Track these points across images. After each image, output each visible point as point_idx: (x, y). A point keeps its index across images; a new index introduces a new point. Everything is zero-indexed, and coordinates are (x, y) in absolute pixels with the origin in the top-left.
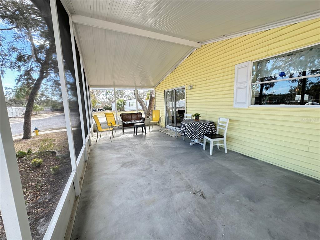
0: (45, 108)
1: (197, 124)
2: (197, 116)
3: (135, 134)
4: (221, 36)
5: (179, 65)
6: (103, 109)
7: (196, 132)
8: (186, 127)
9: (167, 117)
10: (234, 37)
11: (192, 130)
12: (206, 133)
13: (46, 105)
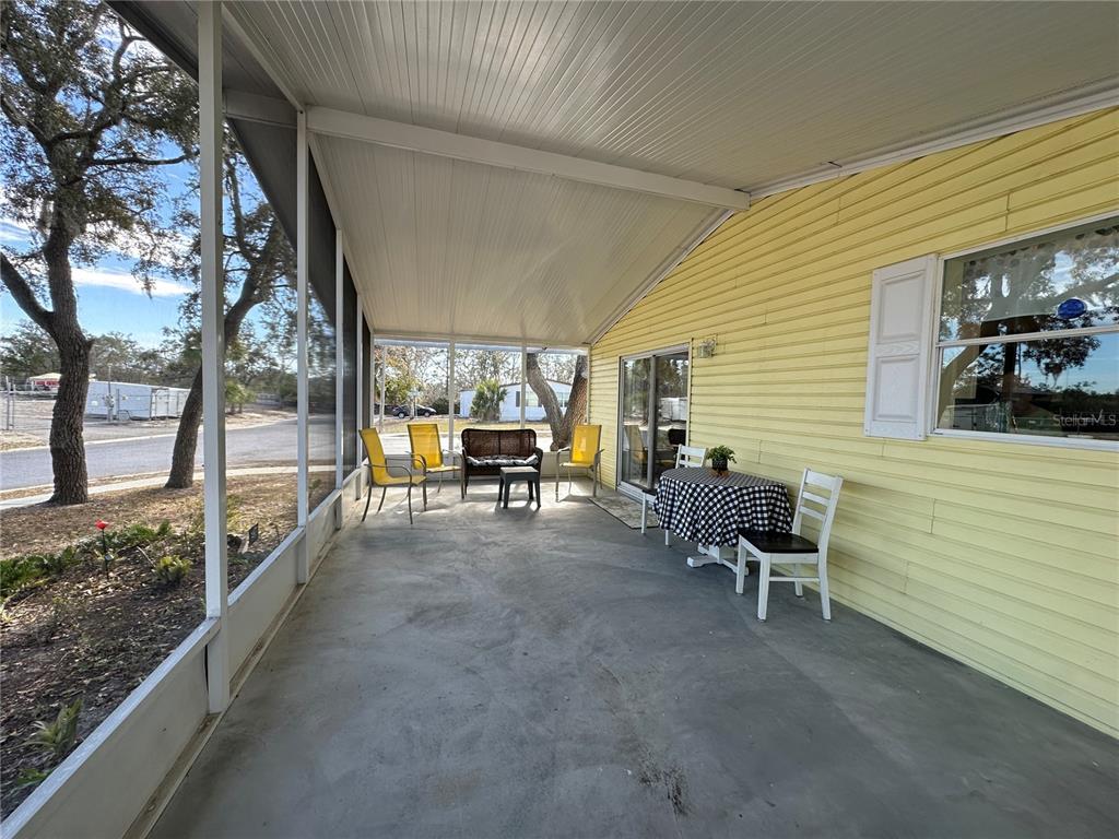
0: (261, 396)
1: (716, 487)
2: (720, 458)
3: (502, 505)
4: (821, 164)
5: (673, 268)
6: (432, 410)
7: (711, 517)
8: (674, 494)
9: (624, 453)
10: (869, 168)
11: (694, 508)
12: (747, 525)
13: (264, 388)
